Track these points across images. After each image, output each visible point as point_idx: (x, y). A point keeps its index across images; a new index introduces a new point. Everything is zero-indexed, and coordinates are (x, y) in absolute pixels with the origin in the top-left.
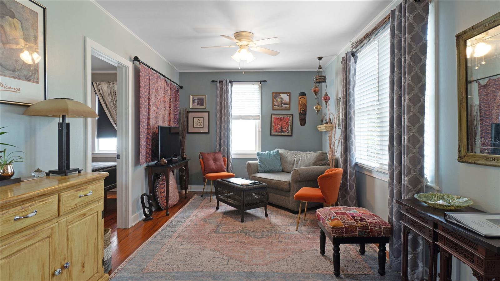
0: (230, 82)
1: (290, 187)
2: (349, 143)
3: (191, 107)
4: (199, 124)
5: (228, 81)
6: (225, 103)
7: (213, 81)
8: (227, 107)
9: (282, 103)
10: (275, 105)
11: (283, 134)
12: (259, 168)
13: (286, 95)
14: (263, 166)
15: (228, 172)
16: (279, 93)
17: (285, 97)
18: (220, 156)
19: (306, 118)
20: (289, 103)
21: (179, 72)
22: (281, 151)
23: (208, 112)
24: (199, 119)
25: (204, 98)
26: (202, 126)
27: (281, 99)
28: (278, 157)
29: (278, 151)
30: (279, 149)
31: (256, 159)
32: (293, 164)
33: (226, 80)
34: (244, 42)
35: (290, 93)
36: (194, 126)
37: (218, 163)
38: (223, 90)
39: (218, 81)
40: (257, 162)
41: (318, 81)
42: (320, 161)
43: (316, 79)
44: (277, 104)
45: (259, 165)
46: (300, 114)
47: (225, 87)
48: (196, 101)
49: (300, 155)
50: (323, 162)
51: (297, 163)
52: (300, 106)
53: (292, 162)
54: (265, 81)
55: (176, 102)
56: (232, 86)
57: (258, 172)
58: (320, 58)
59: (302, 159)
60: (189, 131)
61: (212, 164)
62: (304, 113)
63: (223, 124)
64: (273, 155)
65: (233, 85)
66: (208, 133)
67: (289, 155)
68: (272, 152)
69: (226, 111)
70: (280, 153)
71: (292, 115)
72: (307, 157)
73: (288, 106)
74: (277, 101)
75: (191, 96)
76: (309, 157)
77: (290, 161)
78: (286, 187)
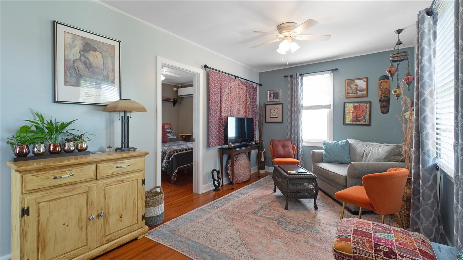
0: (300, 75)
1: (346, 183)
2: (422, 136)
3: (268, 101)
4: (275, 115)
5: (298, 74)
6: (295, 95)
7: (285, 76)
8: (297, 98)
9: (357, 90)
10: (349, 93)
11: (358, 123)
12: (324, 158)
13: (362, 80)
14: (328, 156)
15: (297, 160)
16: (354, 80)
17: (361, 84)
18: (290, 144)
19: (389, 104)
20: (367, 90)
21: (260, 73)
22: (350, 141)
23: (282, 104)
24: (274, 111)
25: (278, 92)
26: (277, 117)
27: (357, 85)
28: (347, 148)
29: (348, 141)
30: (348, 139)
31: (321, 148)
32: (363, 157)
33: (296, 74)
34: (285, 33)
35: (367, 79)
36: (271, 117)
37: (286, 149)
38: (294, 83)
39: (289, 76)
40: (323, 151)
41: (395, 59)
42: (394, 156)
43: (393, 58)
44: (351, 92)
45: (324, 154)
46: (381, 101)
47: (295, 81)
48: (272, 95)
49: (371, 148)
50: (398, 158)
51: (367, 156)
52: (380, 92)
53: (361, 154)
54: (336, 69)
55: (254, 97)
56: (302, 78)
57: (323, 162)
58: (399, 31)
59: (372, 152)
60: (267, 121)
61: (281, 150)
62: (386, 99)
63: (293, 115)
64: (341, 145)
65: (304, 77)
66: (282, 122)
67: (359, 146)
68: (340, 142)
69: (296, 103)
70: (349, 144)
71: (370, 103)
72: (378, 150)
73: (365, 92)
74: (351, 88)
75: (268, 92)
76: (380, 150)
77: (359, 153)
78: (342, 182)
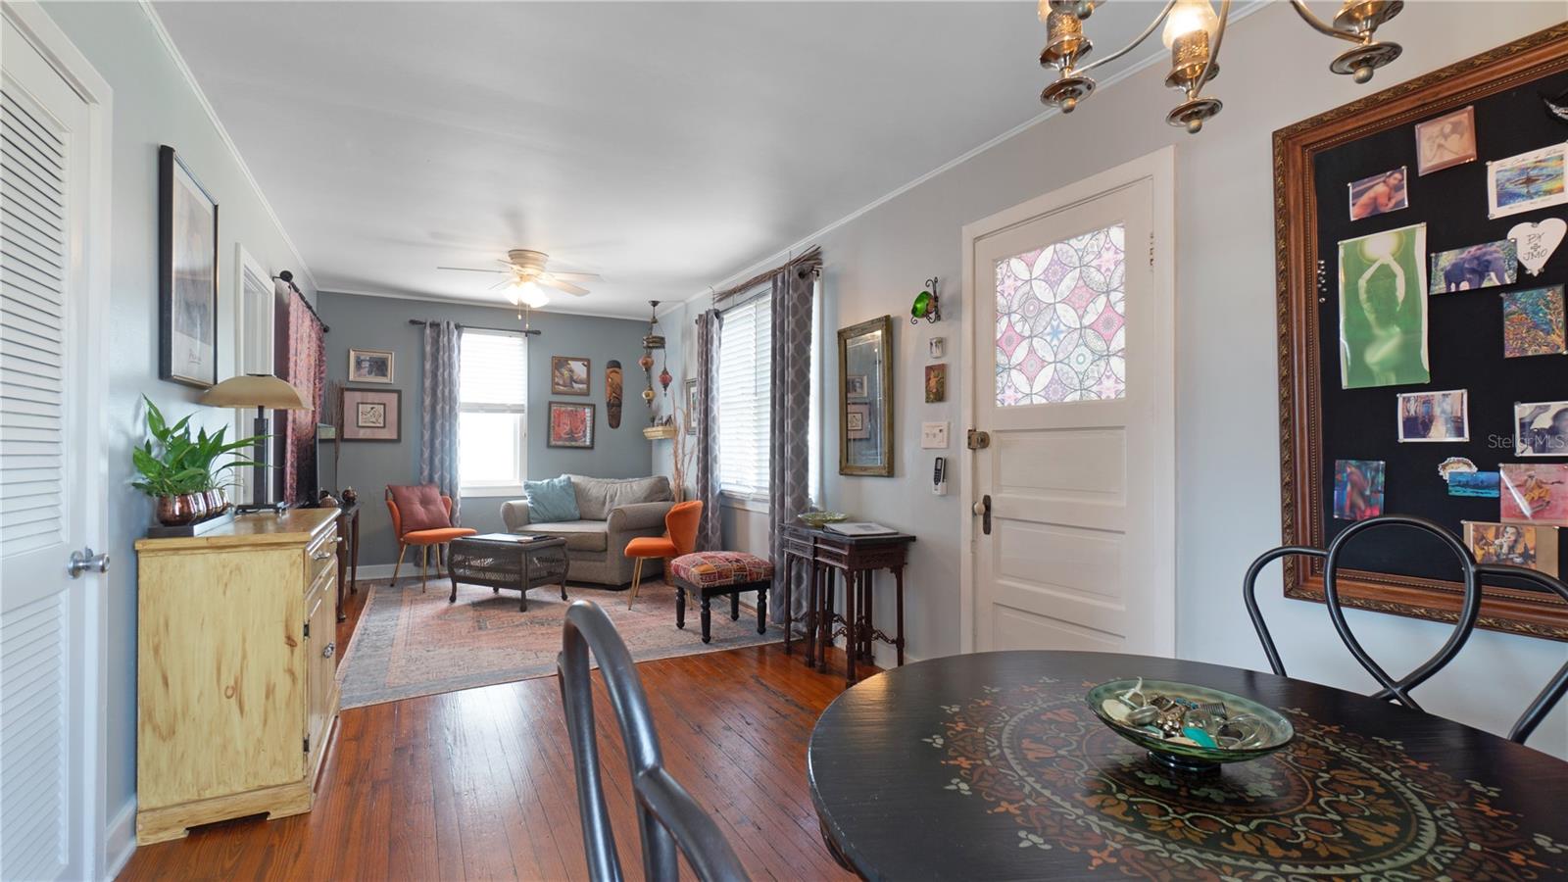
0: (458, 327)
1: (606, 543)
2: (712, 459)
3: (351, 378)
4: (374, 420)
5: (452, 326)
6: (446, 374)
7: (413, 322)
8: (451, 383)
9: (572, 380)
10: (558, 384)
11: (573, 444)
12: (532, 515)
13: (580, 363)
14: (542, 509)
15: (453, 527)
16: (567, 359)
17: (579, 369)
18: (435, 493)
19: (620, 412)
20: (588, 382)
21: (318, 292)
22: (574, 479)
23: (399, 392)
24: (372, 408)
25: (387, 359)
26: (382, 425)
27: (571, 371)
28: (571, 491)
29: (569, 478)
30: (570, 476)
31: (525, 498)
32: (604, 503)
33: (448, 323)
34: (529, 270)
35: (589, 361)
36: (360, 424)
37: (432, 507)
38: (441, 344)
39: (428, 324)
40: (527, 502)
41: (651, 345)
42: (656, 493)
43: (648, 343)
44: (561, 382)
45: (532, 508)
46: (610, 405)
47: (446, 339)
48: (367, 364)
49: (618, 485)
50: (662, 496)
51: (612, 501)
52: (609, 388)
53: (602, 499)
54: (538, 333)
55: (320, 366)
56: (459, 336)
57: (530, 523)
58: (655, 304)
59: (621, 493)
60: (345, 437)
61: (420, 511)
62: (617, 402)
63: (440, 422)
64: (561, 487)
65: (464, 335)
66: (398, 440)
67: (594, 487)
68: (556, 481)
69: (447, 393)
70: (573, 483)
71: (594, 406)
72: (631, 487)
73: (585, 386)
74: (562, 375)
75: (352, 353)
76: (635, 487)
77: (597, 498)
78: (601, 544)
